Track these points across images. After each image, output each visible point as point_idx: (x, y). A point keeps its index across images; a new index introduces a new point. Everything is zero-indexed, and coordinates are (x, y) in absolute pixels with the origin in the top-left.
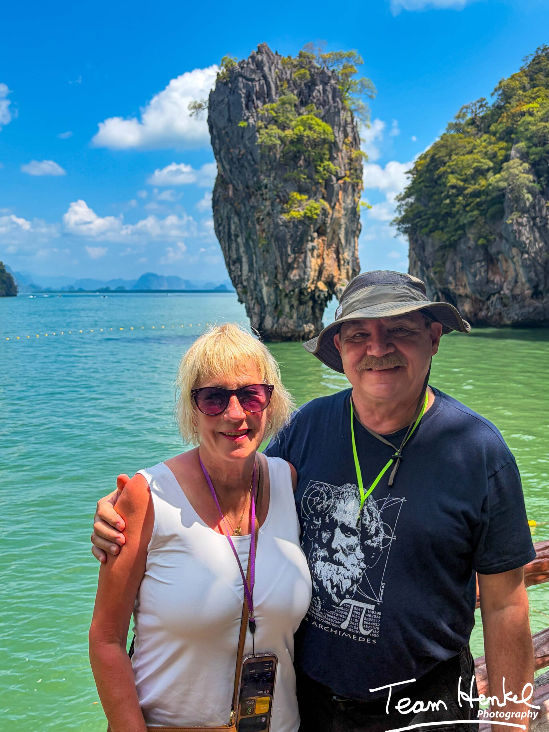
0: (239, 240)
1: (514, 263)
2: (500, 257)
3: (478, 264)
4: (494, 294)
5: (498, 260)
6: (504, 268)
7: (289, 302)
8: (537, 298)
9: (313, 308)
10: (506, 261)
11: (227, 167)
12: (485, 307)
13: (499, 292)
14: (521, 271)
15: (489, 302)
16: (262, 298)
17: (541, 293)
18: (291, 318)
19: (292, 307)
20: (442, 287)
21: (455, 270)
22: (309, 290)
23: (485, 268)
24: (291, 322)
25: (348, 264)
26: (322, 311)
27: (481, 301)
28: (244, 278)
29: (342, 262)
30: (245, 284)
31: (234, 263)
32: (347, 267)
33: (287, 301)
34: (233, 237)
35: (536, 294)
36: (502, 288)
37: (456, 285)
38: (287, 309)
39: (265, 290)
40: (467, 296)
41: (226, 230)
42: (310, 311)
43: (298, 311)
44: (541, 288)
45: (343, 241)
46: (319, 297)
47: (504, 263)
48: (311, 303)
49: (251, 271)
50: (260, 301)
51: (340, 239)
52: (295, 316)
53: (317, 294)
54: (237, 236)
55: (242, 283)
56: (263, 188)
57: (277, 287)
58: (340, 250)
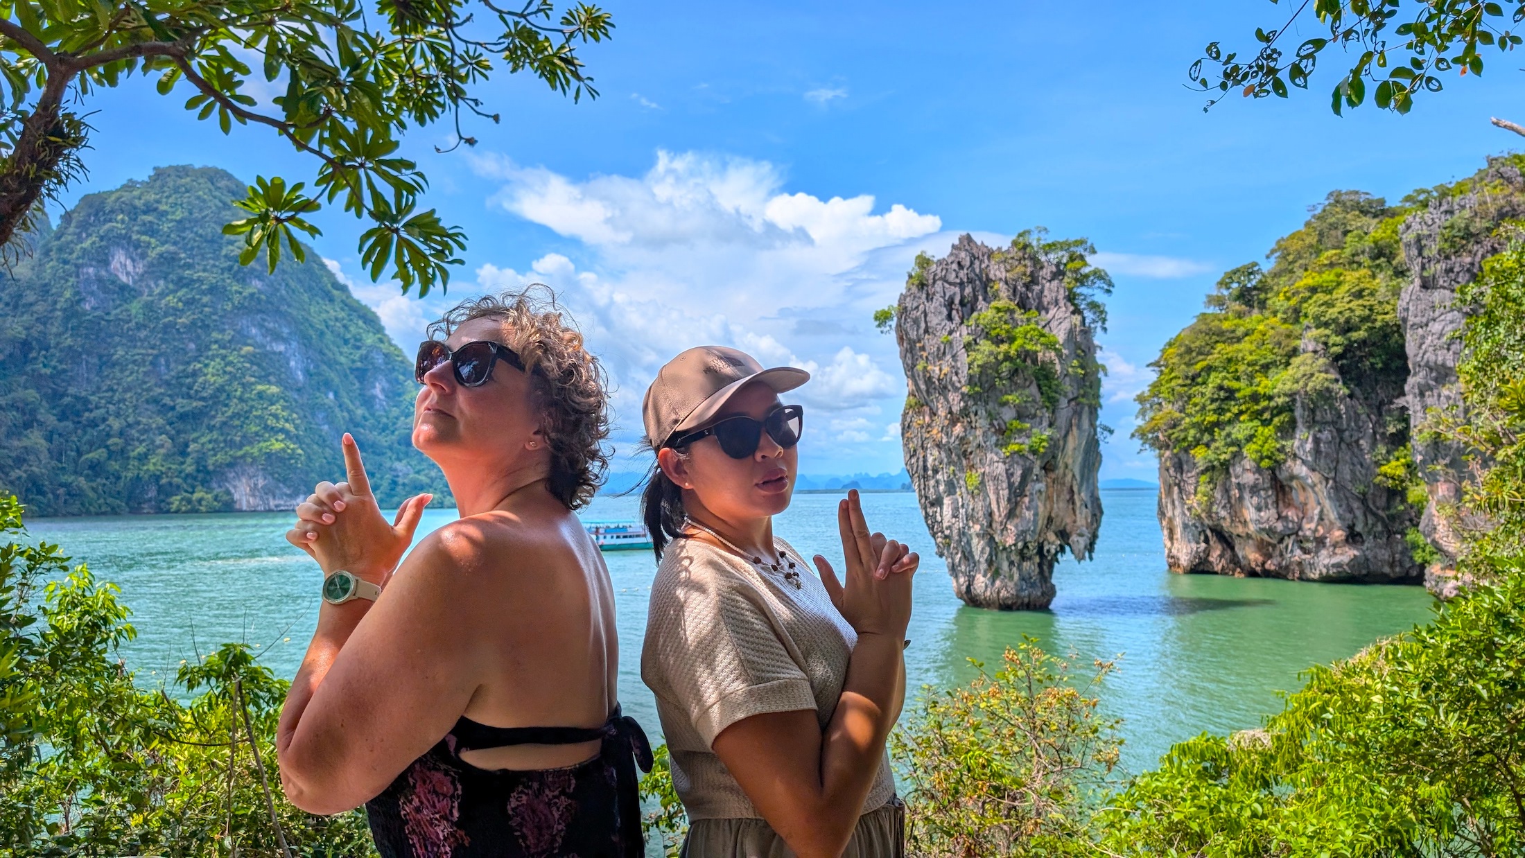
0: (939, 476)
1: (1315, 492)
2: (1294, 484)
3: (1262, 493)
4: (1289, 536)
5: (1291, 488)
6: (1302, 499)
7: (1008, 558)
8: (1355, 542)
9: (1040, 565)
10: (1304, 489)
11: (923, 387)
12: (1277, 552)
13: (1297, 534)
14: (1327, 504)
15: (1282, 546)
16: (971, 552)
17: (1359, 534)
18: (1011, 577)
19: (1012, 563)
20: (1210, 523)
21: (1229, 502)
22: (1036, 544)
23: (1274, 498)
24: (1011, 584)
25: (1086, 506)
26: (1051, 567)
27: (1269, 544)
28: (945, 524)
29: (1078, 503)
30: (947, 532)
31: (932, 505)
33: (1005, 555)
34: (930, 473)
35: (1353, 537)
36: (1300, 528)
37: (1232, 521)
38: (1005, 565)
39: (975, 541)
40: (1249, 536)
41: (921, 463)
42: (1037, 570)
43: (1019, 568)
44: (1359, 528)
45: (1078, 477)
46: (1048, 551)
47: (1301, 492)
48: (1037, 559)
49: (955, 516)
50: (968, 556)
51: (1074, 476)
52: (1016, 576)
53: (1046, 548)
54: (936, 471)
55: (942, 532)
56: (972, 415)
57: (992, 539)
58: (1075, 489)
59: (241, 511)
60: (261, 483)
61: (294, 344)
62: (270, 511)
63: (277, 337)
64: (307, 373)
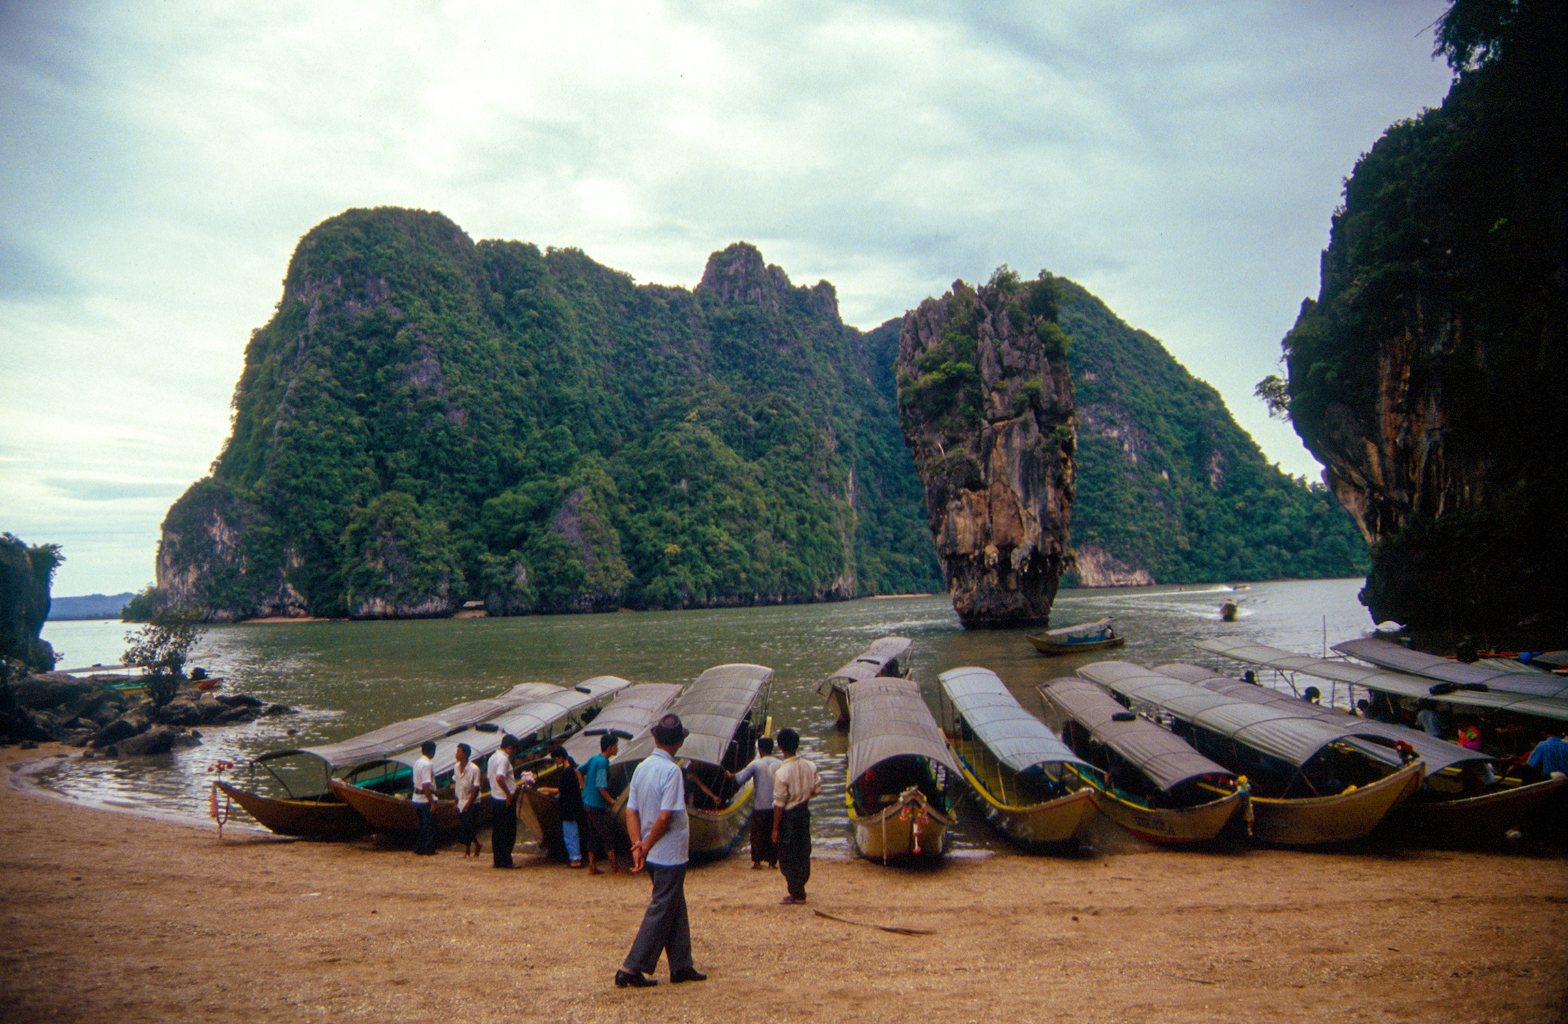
22: (971, 557)
25: (1035, 520)
29: (1024, 519)
32: (1033, 524)
42: (996, 582)
45: (1019, 494)
51: (1013, 493)
58: (1020, 505)
59: (1086, 587)
60: (1102, 559)
61: (1126, 429)
62: (1112, 586)
63: (1112, 423)
64: (1139, 454)
